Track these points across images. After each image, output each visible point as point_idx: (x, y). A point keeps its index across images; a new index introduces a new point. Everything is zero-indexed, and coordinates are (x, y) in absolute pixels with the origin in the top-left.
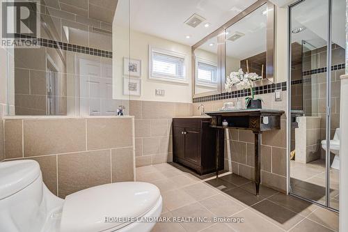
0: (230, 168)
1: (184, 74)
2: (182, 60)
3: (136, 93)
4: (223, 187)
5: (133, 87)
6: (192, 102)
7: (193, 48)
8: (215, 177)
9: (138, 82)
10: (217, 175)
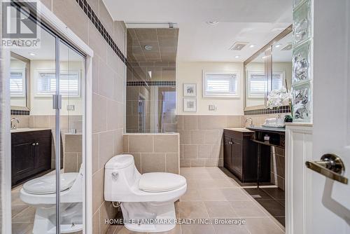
0: (276, 181)
1: (236, 89)
2: (234, 76)
3: (193, 109)
4: (259, 196)
5: (191, 105)
6: (243, 115)
7: (245, 63)
8: (256, 187)
9: (194, 100)
10: (258, 185)
